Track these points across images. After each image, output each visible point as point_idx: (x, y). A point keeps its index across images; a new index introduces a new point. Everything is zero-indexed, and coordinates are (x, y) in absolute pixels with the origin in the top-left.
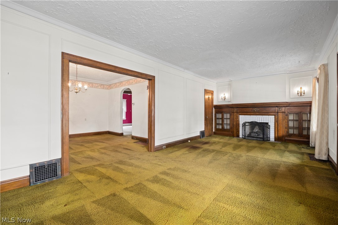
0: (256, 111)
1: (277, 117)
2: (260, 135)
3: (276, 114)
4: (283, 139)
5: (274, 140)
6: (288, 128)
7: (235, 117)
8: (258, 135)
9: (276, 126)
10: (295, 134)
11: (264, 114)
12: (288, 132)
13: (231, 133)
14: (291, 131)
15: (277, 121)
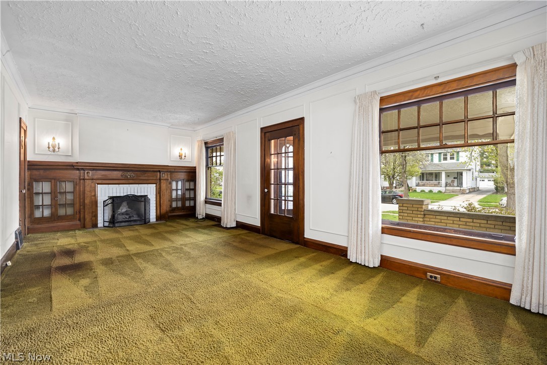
0: (129, 177)
1: (158, 186)
2: (133, 216)
3: (158, 182)
4: (167, 216)
5: (155, 220)
6: (171, 200)
7: (87, 189)
8: (130, 217)
9: (158, 199)
10: (179, 207)
11: (141, 182)
12: (171, 206)
13: (78, 222)
14: (174, 205)
15: (159, 193)
